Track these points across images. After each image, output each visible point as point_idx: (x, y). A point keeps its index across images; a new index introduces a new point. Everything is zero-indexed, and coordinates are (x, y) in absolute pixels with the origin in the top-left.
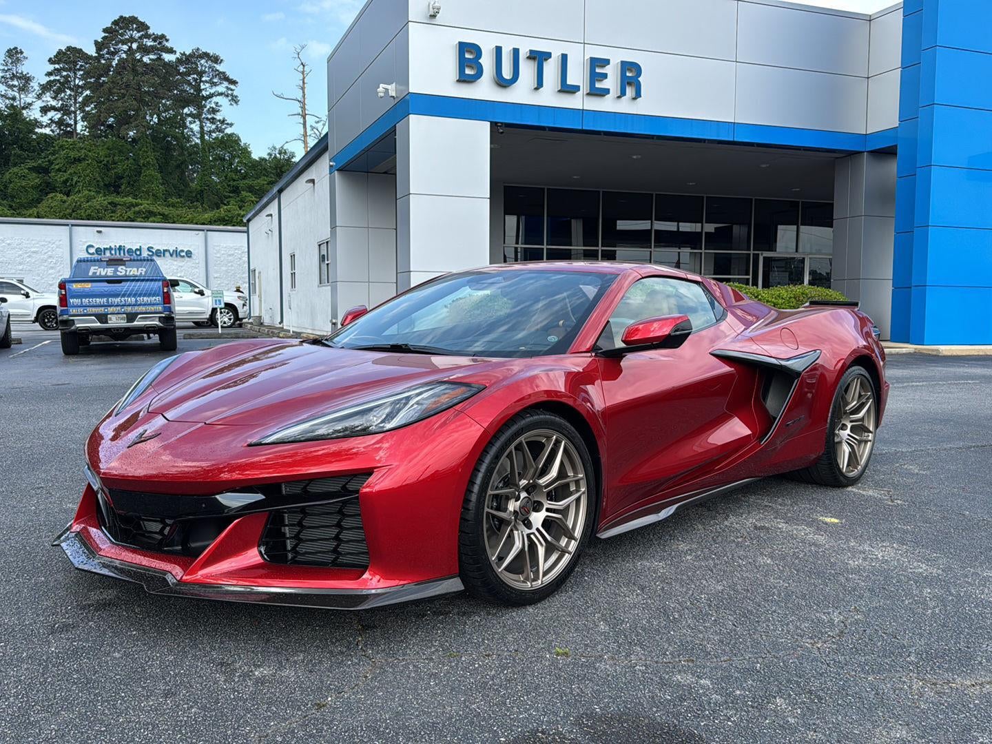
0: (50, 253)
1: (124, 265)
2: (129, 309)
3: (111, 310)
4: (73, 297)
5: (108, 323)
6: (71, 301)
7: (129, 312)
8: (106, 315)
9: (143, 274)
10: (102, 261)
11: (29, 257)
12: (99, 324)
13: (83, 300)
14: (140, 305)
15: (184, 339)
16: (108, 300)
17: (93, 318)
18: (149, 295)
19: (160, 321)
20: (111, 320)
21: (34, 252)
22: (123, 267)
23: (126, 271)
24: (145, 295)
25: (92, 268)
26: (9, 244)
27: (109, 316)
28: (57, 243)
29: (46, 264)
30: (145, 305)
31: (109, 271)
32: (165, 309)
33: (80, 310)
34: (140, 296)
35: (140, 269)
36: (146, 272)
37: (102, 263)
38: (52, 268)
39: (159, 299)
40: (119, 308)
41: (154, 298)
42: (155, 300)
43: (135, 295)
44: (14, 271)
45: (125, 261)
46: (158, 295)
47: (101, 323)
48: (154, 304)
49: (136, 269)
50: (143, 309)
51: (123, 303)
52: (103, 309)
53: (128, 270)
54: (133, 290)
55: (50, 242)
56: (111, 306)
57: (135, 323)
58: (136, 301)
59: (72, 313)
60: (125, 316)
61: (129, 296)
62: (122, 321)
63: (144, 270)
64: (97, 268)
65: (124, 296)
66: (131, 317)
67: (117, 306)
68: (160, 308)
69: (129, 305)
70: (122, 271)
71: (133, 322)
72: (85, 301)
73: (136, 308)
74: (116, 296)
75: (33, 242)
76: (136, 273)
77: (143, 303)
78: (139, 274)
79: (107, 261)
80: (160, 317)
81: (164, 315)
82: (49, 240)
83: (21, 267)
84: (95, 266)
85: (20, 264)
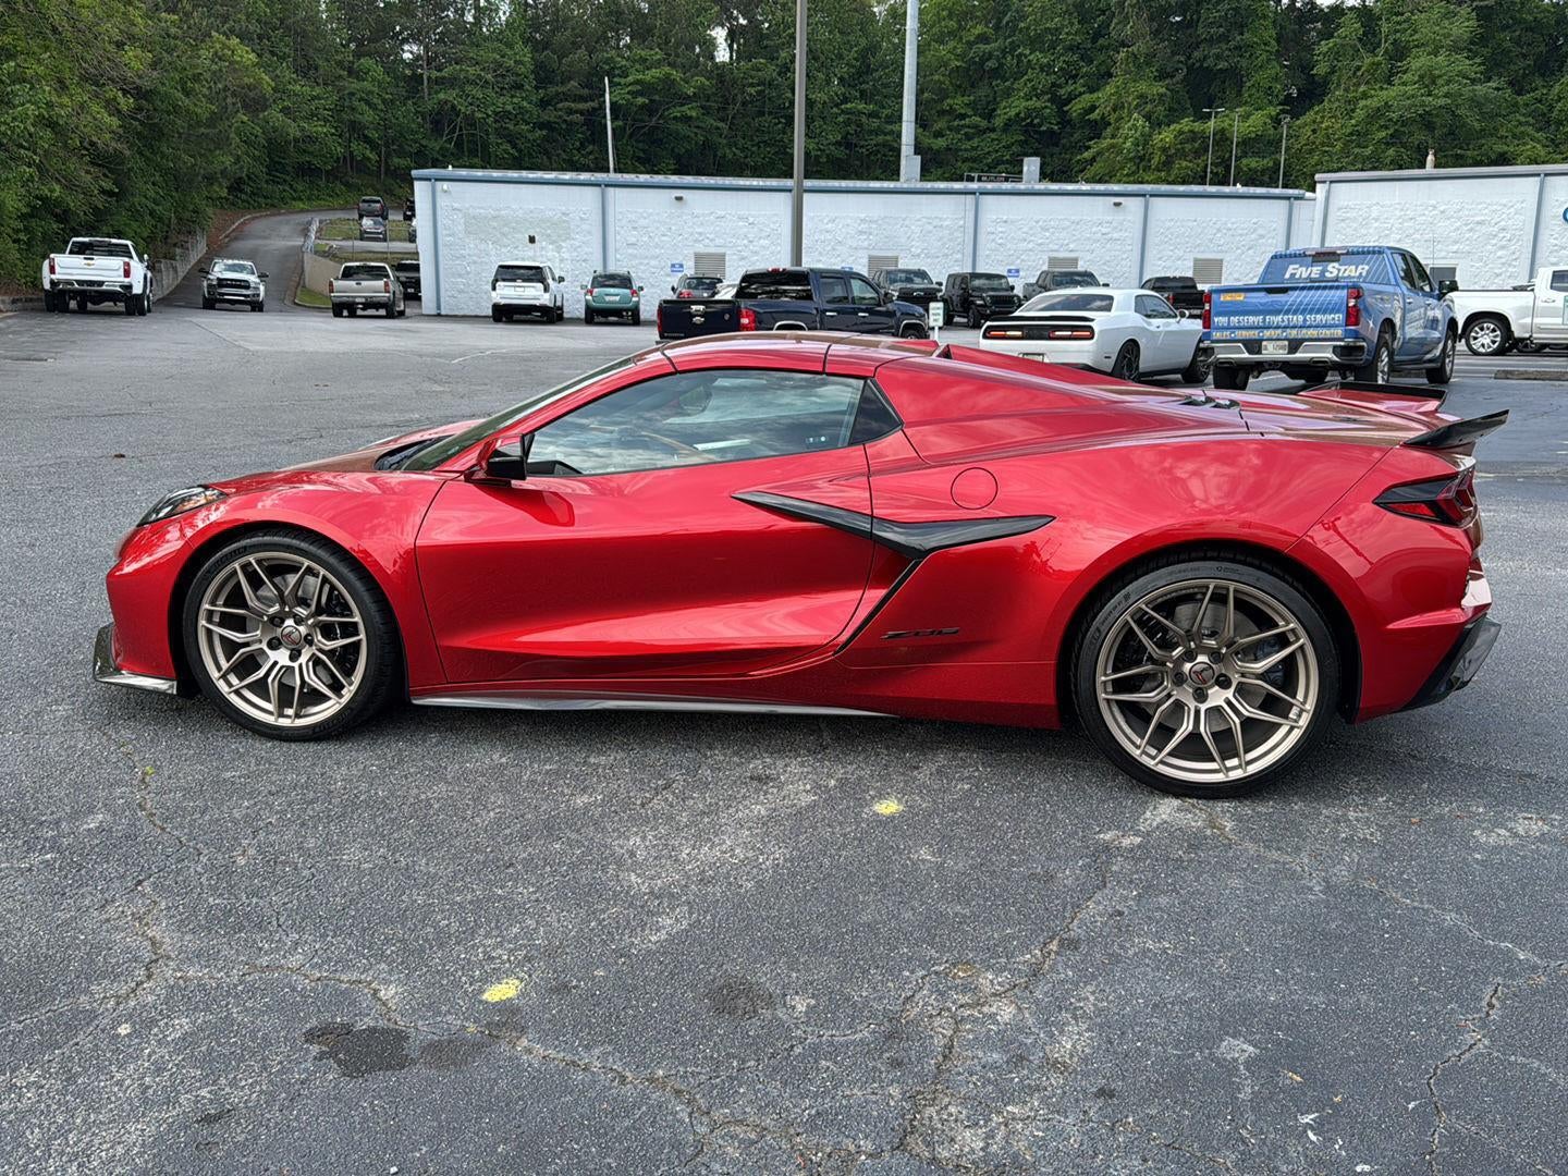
0: (1503, 223)
1: (1338, 261)
2: (1293, 333)
3: (1267, 333)
4: (1219, 314)
5: (1261, 353)
6: (1216, 320)
7: (1292, 337)
8: (1259, 342)
9: (1364, 274)
10: (1306, 256)
11: (1471, 230)
12: (1246, 355)
13: (1232, 318)
14: (1309, 327)
15: (1495, 378)
16: (1264, 320)
17: (1240, 345)
18: (1325, 312)
19: (1334, 352)
20: (1266, 349)
21: (1478, 223)
22: (1336, 265)
23: (1339, 270)
24: (1318, 312)
25: (1291, 267)
26: (1442, 212)
27: (1264, 343)
28: (1518, 206)
29: (1494, 242)
30: (1317, 327)
31: (1315, 271)
32: (1347, 334)
33: (1226, 334)
34: (1311, 312)
35: (1360, 267)
36: (1368, 272)
37: (1305, 258)
38: (1503, 247)
39: (1339, 317)
40: (1279, 331)
41: (1333, 316)
42: (1334, 319)
43: (1303, 312)
44: (1443, 254)
45: (1339, 255)
46: (1338, 312)
47: (1250, 353)
48: (1331, 326)
49: (1353, 267)
50: (1312, 333)
51: (1286, 323)
52: (1257, 332)
53: (1343, 268)
54: (1301, 303)
55: (1505, 205)
56: (1268, 328)
57: (1299, 355)
58: (1305, 320)
59: (1214, 338)
60: (1286, 343)
61: (1295, 313)
62: (1281, 351)
63: (1367, 268)
64: (1297, 266)
65: (1287, 312)
66: (1294, 345)
67: (1278, 327)
68: (1339, 332)
69: (1294, 327)
70: (1333, 270)
71: (1294, 353)
72: (1234, 320)
73: (1304, 331)
74: (1277, 312)
75: (1480, 207)
76: (1353, 274)
77: (1314, 324)
78: (1357, 274)
79: (1313, 256)
80: (1335, 347)
81: (1342, 344)
82: (1504, 201)
83: (1455, 248)
84: (1296, 263)
85: (1456, 242)
